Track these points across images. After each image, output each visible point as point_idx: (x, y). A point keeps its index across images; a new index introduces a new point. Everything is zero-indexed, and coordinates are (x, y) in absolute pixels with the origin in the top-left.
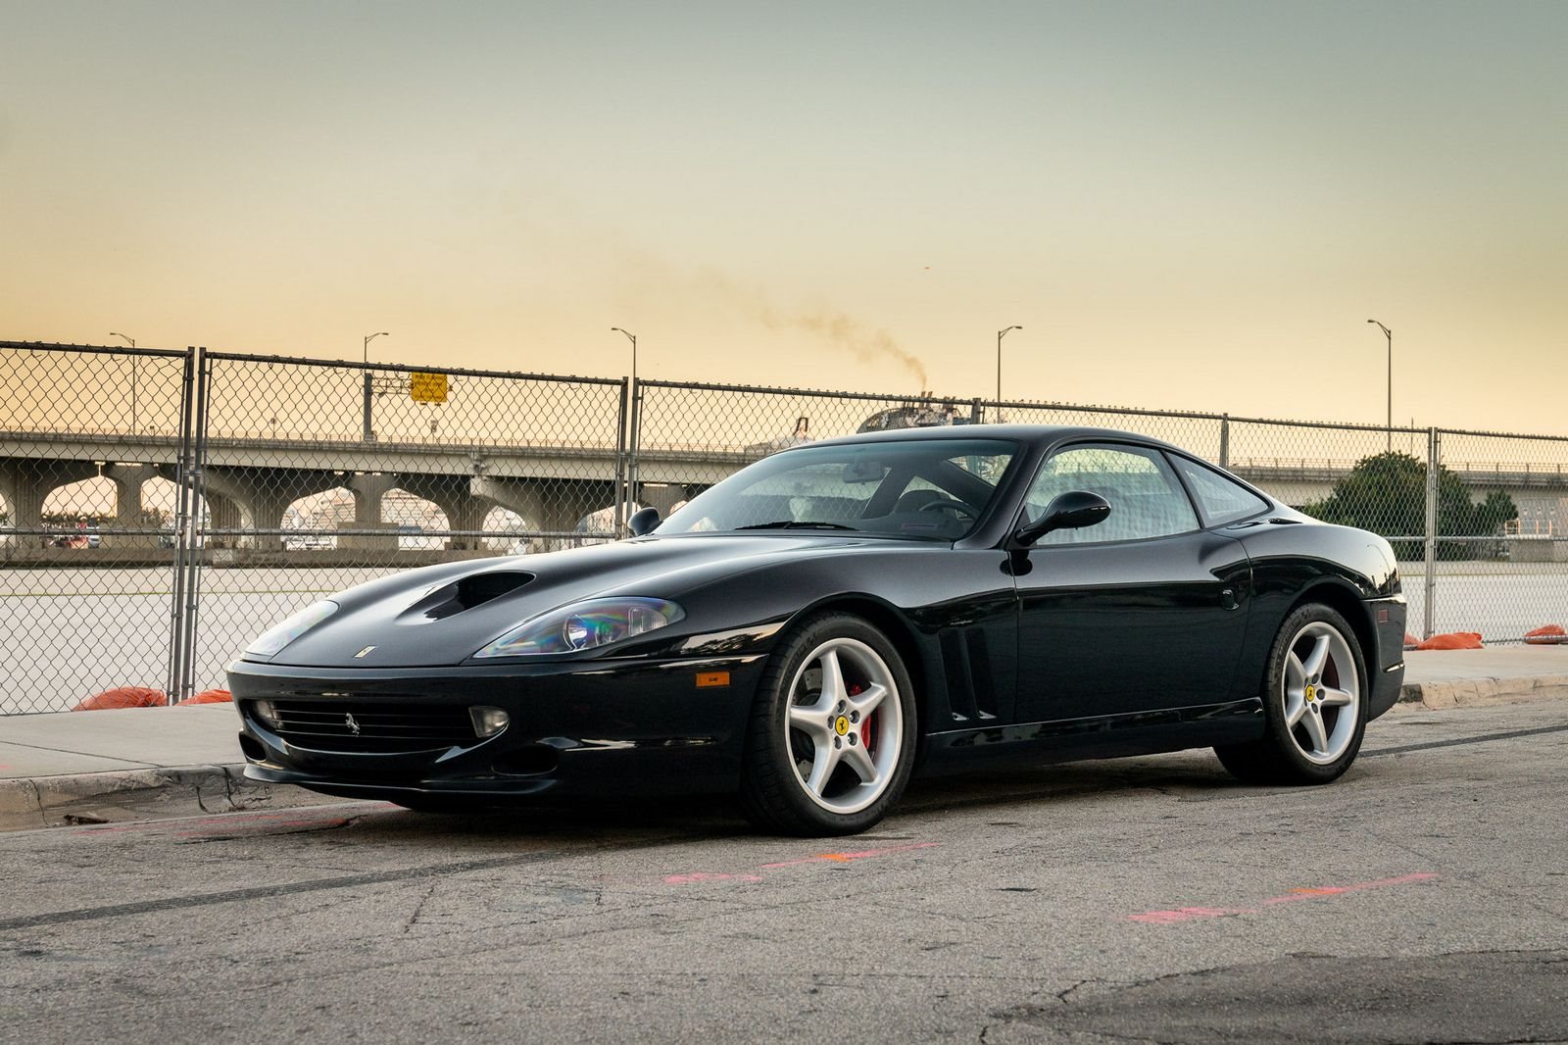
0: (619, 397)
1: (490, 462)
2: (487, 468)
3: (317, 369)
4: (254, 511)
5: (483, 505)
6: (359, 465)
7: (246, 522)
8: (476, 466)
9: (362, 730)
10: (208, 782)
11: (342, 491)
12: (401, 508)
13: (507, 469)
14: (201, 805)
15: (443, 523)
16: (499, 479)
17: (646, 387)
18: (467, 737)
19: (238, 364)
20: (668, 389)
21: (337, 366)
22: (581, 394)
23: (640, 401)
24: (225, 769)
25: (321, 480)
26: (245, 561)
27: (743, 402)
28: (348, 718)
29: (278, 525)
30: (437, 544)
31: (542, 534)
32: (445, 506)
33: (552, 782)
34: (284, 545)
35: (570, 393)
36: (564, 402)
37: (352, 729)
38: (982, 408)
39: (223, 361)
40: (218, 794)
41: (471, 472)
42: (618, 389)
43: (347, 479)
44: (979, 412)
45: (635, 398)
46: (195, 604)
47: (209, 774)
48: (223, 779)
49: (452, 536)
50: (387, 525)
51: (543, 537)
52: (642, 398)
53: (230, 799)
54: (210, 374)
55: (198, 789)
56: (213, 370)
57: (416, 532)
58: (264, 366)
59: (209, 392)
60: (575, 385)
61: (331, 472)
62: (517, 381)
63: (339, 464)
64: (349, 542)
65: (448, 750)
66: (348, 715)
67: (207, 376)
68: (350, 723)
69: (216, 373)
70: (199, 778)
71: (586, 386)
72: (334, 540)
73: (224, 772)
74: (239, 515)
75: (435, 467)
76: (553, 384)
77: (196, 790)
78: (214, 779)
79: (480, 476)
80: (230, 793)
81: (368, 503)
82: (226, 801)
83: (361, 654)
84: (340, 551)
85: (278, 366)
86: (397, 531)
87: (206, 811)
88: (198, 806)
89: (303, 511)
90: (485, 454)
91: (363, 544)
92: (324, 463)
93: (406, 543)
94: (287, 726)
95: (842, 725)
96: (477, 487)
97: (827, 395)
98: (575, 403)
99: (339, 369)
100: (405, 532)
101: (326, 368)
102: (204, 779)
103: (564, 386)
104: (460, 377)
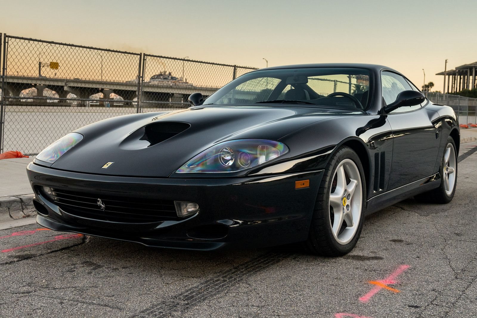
0: (139, 59)
1: (69, 83)
2: (68, 84)
3: (45, 44)
4: (13, 92)
5: (67, 93)
6: (38, 83)
7: (11, 95)
8: (65, 84)
9: (106, 208)
10: (13, 205)
11: (33, 88)
12: (47, 93)
13: (72, 85)
14: (10, 216)
15: (57, 96)
16: (70, 87)
17: (147, 56)
18: (173, 216)
19: (18, 40)
20: (153, 57)
21: (52, 43)
22: (128, 57)
23: (145, 61)
24: (21, 199)
25: (29, 86)
26: (11, 104)
27: (174, 63)
28: (98, 201)
29: (19, 96)
30: (56, 101)
31: (80, 99)
32: (58, 92)
33: (222, 244)
34: (20, 100)
35: (125, 57)
36: (123, 60)
37: (101, 206)
38: (236, 68)
39: (12, 39)
40: (18, 210)
41: (64, 85)
42: (139, 56)
43: (35, 86)
44: (236, 69)
45: (144, 60)
46: (3, 121)
47: (14, 201)
48: (20, 203)
49: (60, 100)
50: (44, 97)
51: (81, 100)
52: (146, 60)
53: (23, 212)
54: (8, 43)
55: (9, 208)
56: (9, 42)
57: (51, 99)
58: (27, 41)
59: (7, 49)
60: (126, 54)
61: (31, 84)
62: (109, 52)
63: (33, 83)
64: (35, 100)
65: (163, 222)
66: (99, 199)
67: (7, 44)
68: (100, 203)
69: (10, 43)
70: (9, 204)
71: (129, 55)
72: (32, 100)
73: (20, 200)
74: (9, 94)
75: (56, 84)
76: (120, 54)
77: (8, 209)
78: (16, 204)
79: (66, 86)
80: (23, 209)
81: (40, 91)
82: (21, 213)
83: (105, 167)
84: (34, 102)
85: (31, 42)
86: (47, 98)
87: (13, 218)
88: (9, 216)
89: (25, 93)
90: (68, 81)
91: (38, 101)
92: (29, 82)
93: (48, 101)
94: (60, 200)
95: (344, 201)
96: (66, 88)
97: (197, 62)
98: (126, 60)
99: (52, 44)
100: (49, 98)
101: (48, 44)
102: (11, 204)
103: (123, 54)
104: (91, 50)
